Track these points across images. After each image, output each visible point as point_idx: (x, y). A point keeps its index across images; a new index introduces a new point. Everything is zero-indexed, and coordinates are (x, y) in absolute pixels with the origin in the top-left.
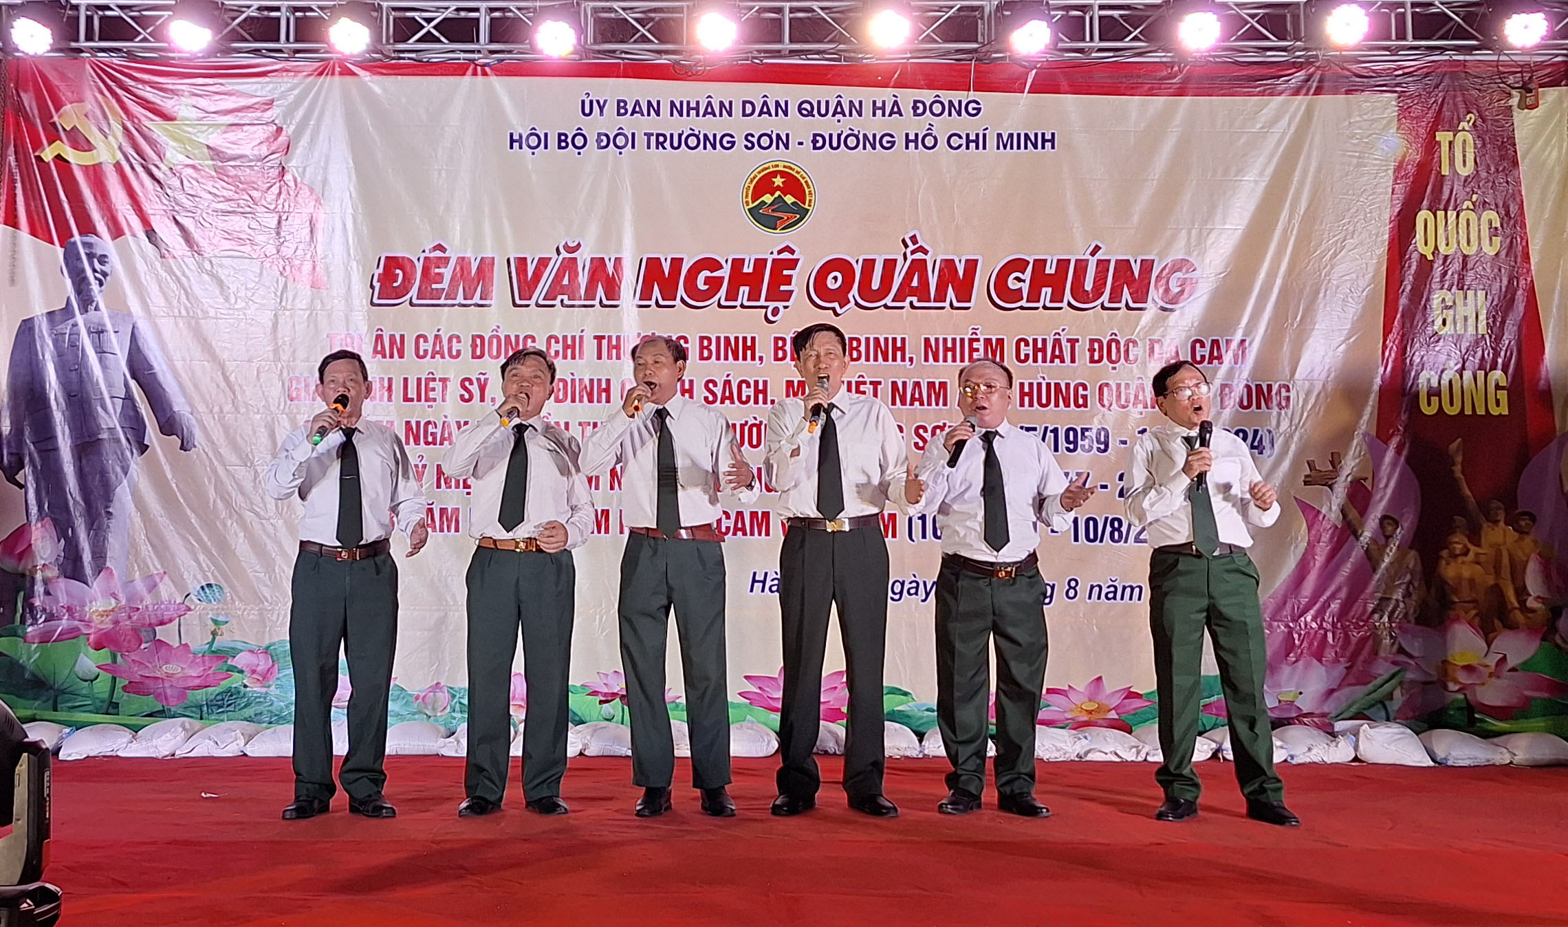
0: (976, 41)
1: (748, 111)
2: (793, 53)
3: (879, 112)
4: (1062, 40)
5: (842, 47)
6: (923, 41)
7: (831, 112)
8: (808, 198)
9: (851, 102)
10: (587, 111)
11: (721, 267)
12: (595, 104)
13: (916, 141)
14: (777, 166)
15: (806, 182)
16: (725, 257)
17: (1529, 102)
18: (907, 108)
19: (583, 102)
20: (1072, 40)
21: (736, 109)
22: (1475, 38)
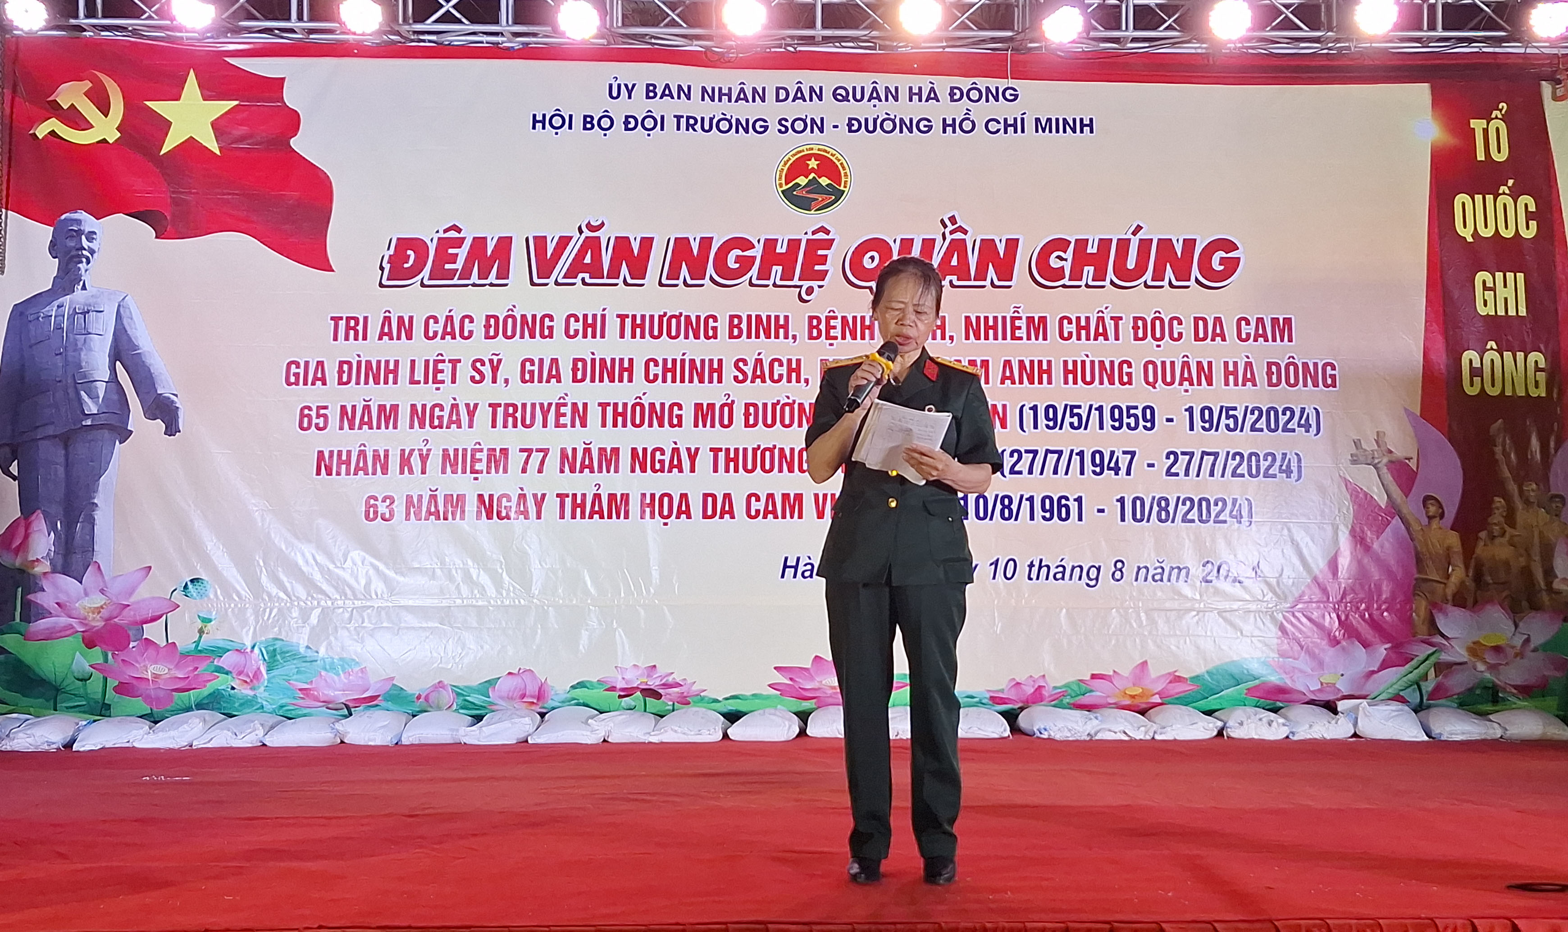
0: (1012, 29)
1: (782, 97)
2: (826, 40)
3: (915, 98)
4: (1096, 29)
5: (875, 33)
6: (958, 28)
7: (867, 97)
8: (843, 180)
9: (887, 88)
10: (615, 94)
11: (753, 247)
12: (623, 87)
13: (953, 125)
14: (812, 149)
15: (842, 164)
16: (757, 236)
17: (1559, 94)
18: (943, 94)
19: (611, 86)
20: (1107, 29)
21: (770, 95)
22: (1502, 29)
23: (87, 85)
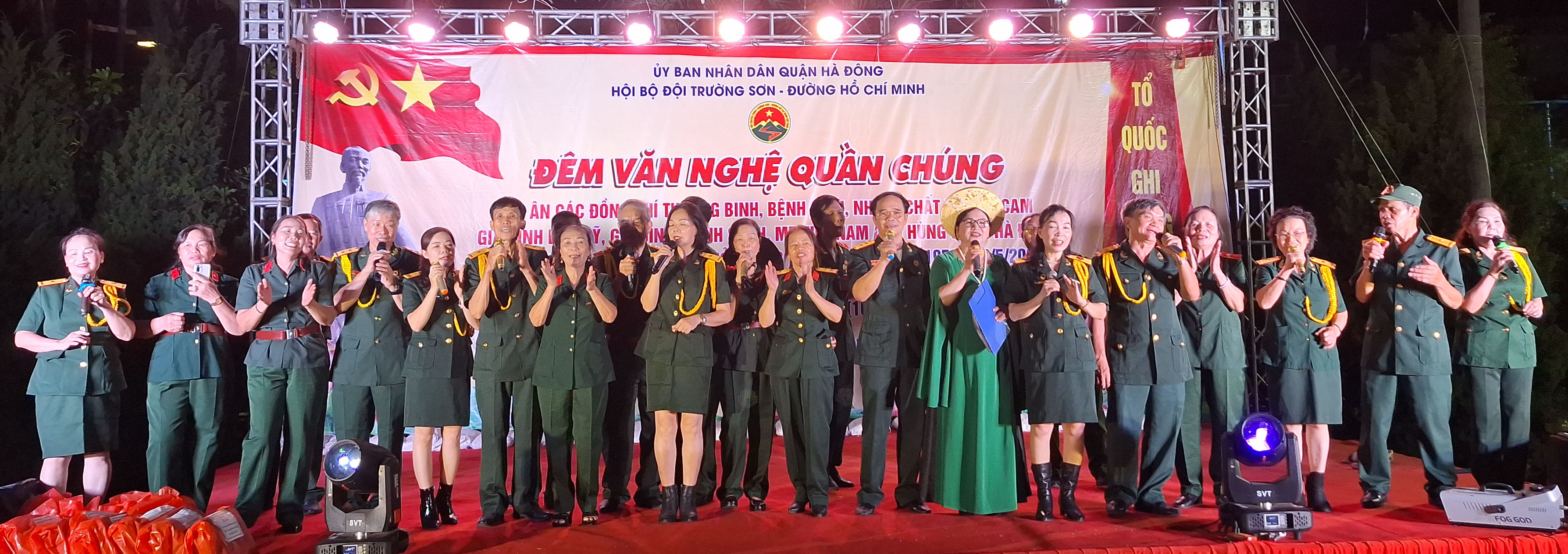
0: (879, 33)
1: (751, 74)
2: (776, 40)
4: (927, 33)
5: (804, 37)
6: (850, 33)
7: (798, 73)
8: (786, 123)
9: (810, 68)
10: (658, 74)
11: (737, 163)
12: (662, 70)
13: (847, 90)
14: (768, 105)
15: (785, 114)
16: (739, 156)
17: (1180, 65)
18: (841, 71)
19: (655, 69)
20: (933, 33)
21: (745, 73)
22: (1151, 31)
23: (357, 72)
